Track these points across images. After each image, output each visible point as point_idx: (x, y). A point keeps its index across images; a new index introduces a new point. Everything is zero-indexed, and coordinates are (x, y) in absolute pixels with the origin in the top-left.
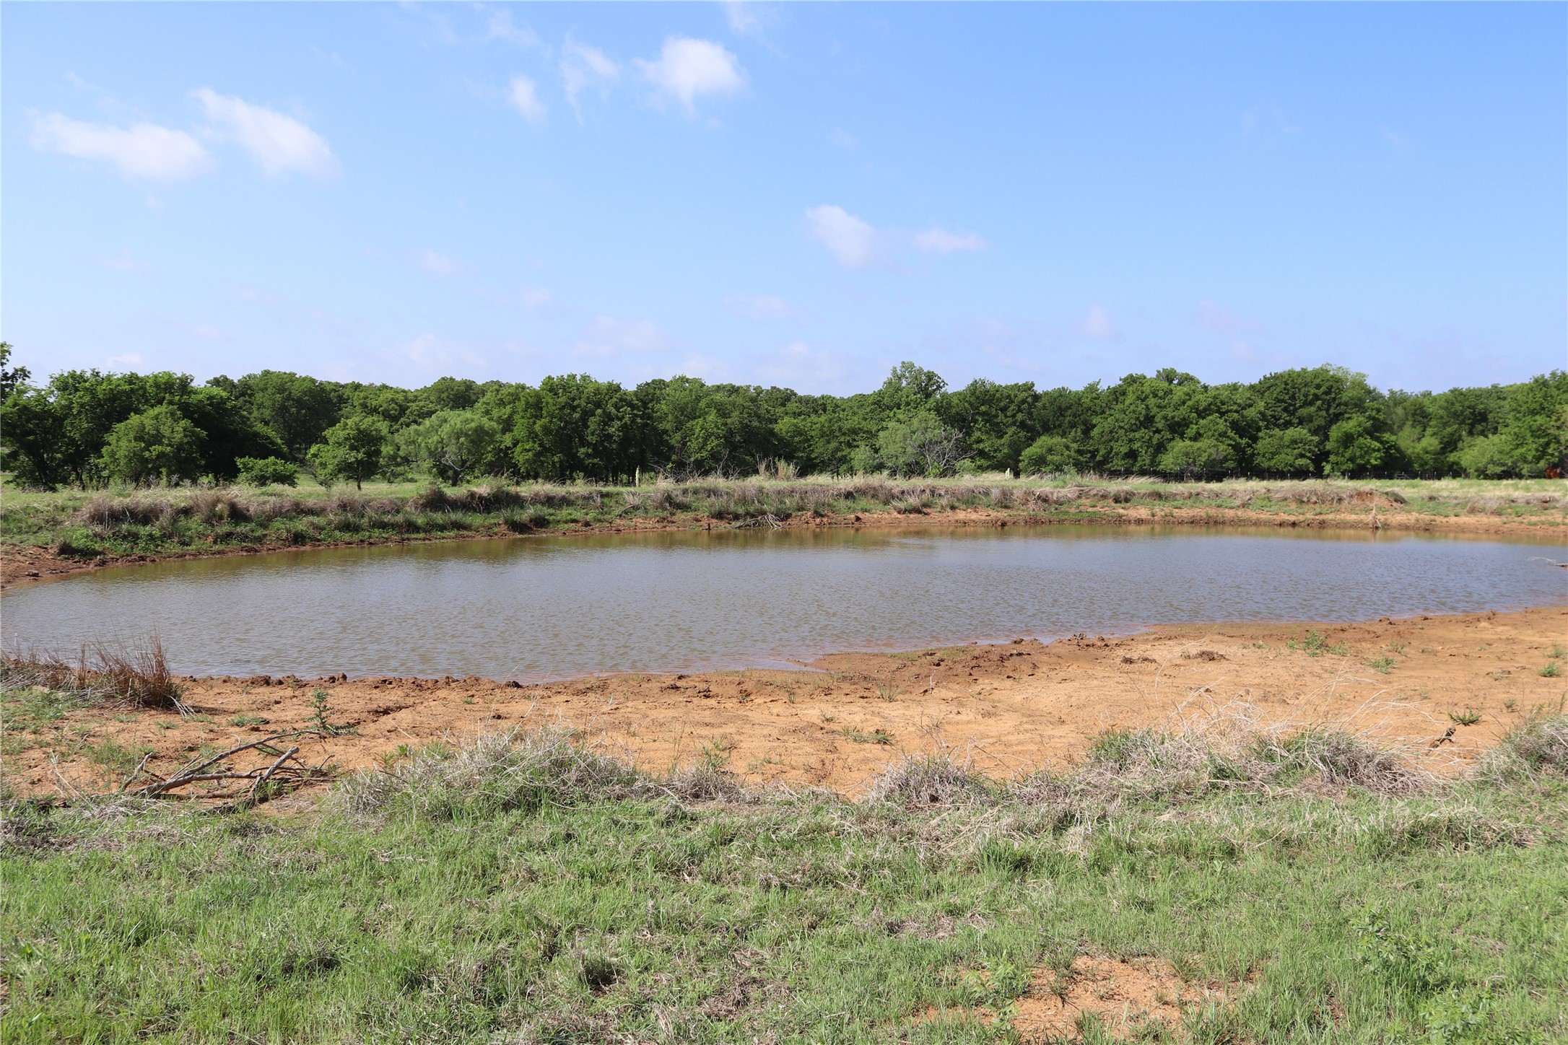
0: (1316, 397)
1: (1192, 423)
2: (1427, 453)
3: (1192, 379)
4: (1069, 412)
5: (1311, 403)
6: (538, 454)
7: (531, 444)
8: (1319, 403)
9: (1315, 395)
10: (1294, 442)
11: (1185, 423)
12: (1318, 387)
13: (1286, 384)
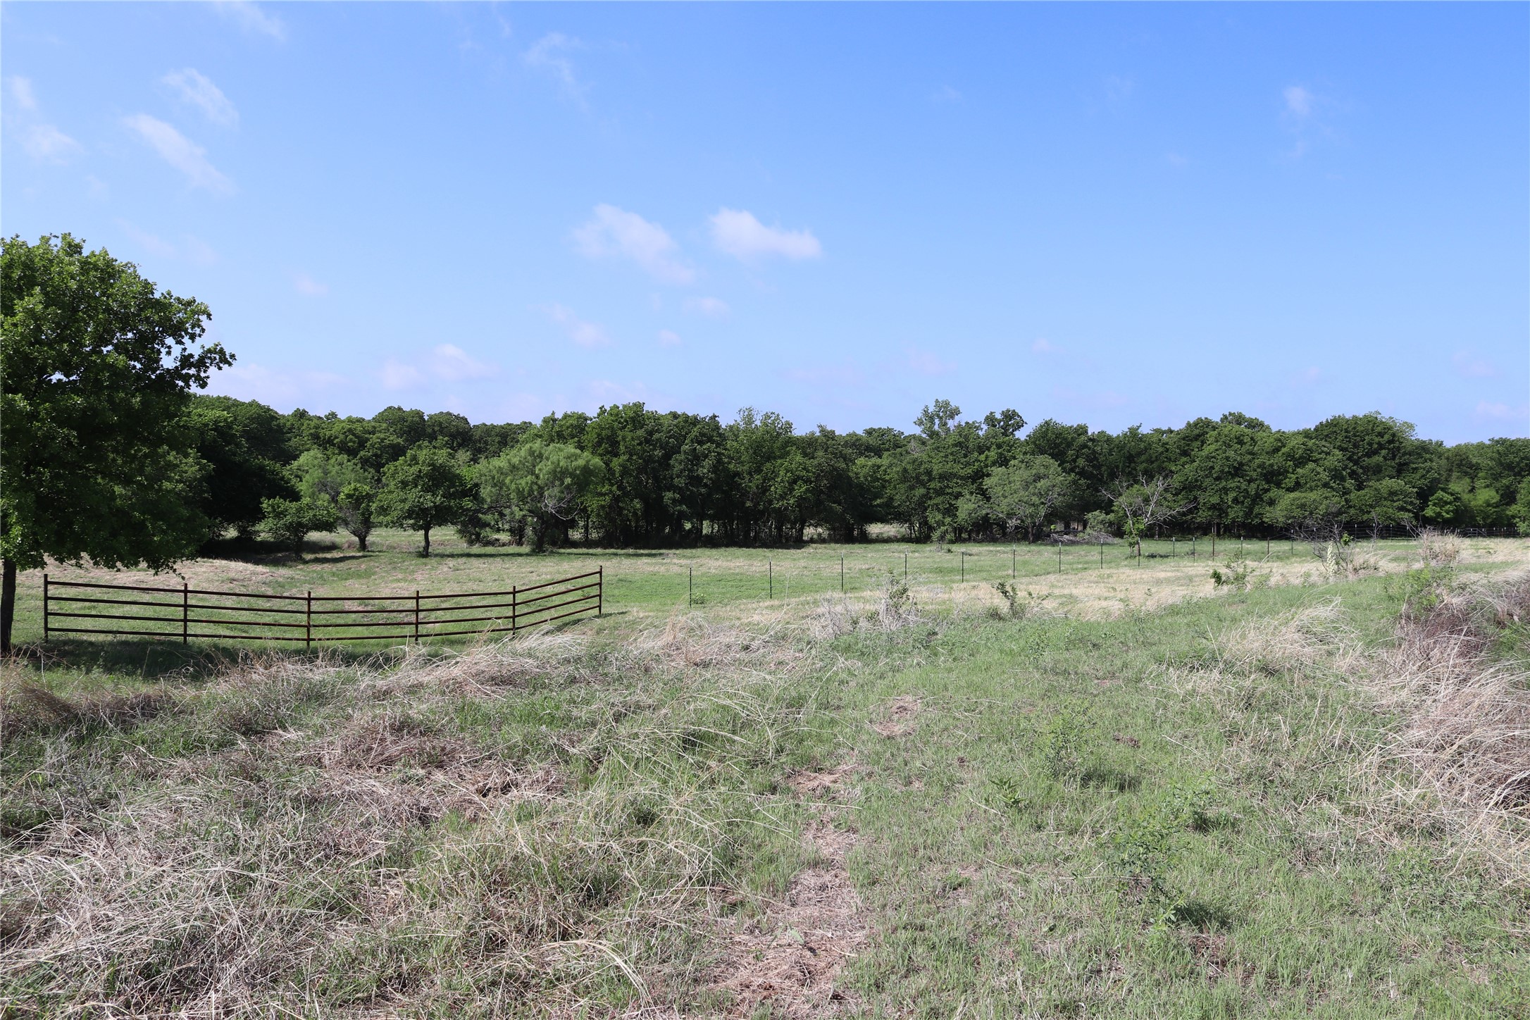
0: (1381, 446)
1: (1288, 472)
2: (1489, 505)
3: (1262, 424)
4: (1143, 458)
5: (1376, 452)
6: (616, 499)
7: (607, 487)
8: (1384, 452)
9: (1379, 443)
10: (1392, 493)
11: (1283, 472)
12: (1381, 435)
13: (1347, 431)
